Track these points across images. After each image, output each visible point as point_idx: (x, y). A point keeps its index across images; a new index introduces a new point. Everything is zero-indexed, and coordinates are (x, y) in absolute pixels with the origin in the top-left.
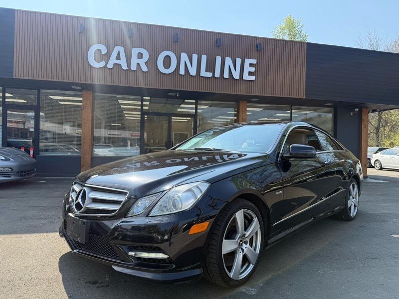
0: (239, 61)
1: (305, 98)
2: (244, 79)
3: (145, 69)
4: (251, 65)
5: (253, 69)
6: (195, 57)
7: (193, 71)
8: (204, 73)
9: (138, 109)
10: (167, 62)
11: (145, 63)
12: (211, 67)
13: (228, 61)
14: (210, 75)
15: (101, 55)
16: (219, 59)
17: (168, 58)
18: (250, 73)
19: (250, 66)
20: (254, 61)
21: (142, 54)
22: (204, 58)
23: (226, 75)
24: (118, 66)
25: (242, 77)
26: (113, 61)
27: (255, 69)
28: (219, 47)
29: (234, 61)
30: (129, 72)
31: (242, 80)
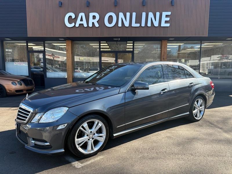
0: (158, 14)
1: (207, 36)
2: (162, 26)
3: (97, 25)
4: (167, 16)
5: (168, 19)
6: (128, 14)
7: (127, 24)
8: (134, 24)
10: (110, 19)
11: (97, 21)
12: (139, 20)
13: (151, 15)
14: (138, 25)
15: (72, 20)
16: (144, 14)
17: (111, 17)
18: (166, 22)
20: (169, 13)
21: (95, 16)
22: (134, 14)
23: (149, 24)
24: (81, 25)
25: (160, 25)
26: (78, 22)
27: (170, 19)
28: (145, 6)
29: (155, 14)
30: (88, 28)
31: (160, 27)
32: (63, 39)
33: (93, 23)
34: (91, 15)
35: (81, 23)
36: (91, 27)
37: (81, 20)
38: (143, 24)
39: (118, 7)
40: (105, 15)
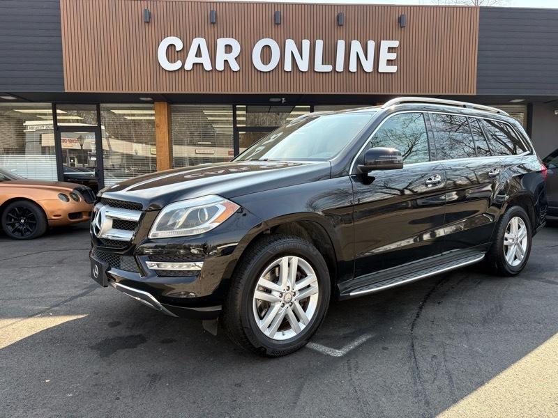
0: (371, 45)
1: (475, 94)
2: (379, 71)
3: (235, 67)
4: (391, 50)
5: (393, 56)
6: (306, 44)
7: (303, 65)
8: (319, 67)
9: (229, 121)
10: (266, 53)
11: (236, 59)
12: (330, 57)
13: (356, 46)
14: (328, 68)
15: (176, 53)
16: (341, 45)
17: (268, 49)
18: (390, 62)
19: (389, 52)
20: (395, 44)
21: (230, 46)
22: (319, 44)
23: (353, 68)
24: (198, 66)
25: (376, 68)
26: (191, 59)
27: (397, 55)
28: (342, 27)
29: (365, 45)
30: (214, 74)
31: (376, 74)
32: (149, 99)
33: (226, 62)
34: (222, 43)
35: (198, 60)
36: (221, 71)
37: (199, 54)
38: (340, 68)
39: (282, 27)
40: (252, 44)
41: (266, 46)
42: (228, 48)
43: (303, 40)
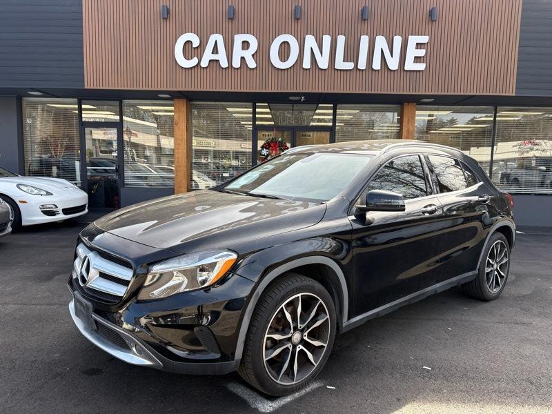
0: (398, 40)
1: (514, 94)
2: (406, 68)
3: (252, 64)
4: (419, 46)
5: (422, 53)
6: (327, 40)
7: (323, 63)
8: (340, 64)
9: (249, 118)
10: (285, 50)
11: (253, 55)
12: (352, 54)
13: (381, 42)
14: (350, 66)
15: (193, 50)
16: (365, 40)
17: (286, 45)
18: (417, 59)
19: (417, 48)
20: (424, 39)
21: (248, 42)
22: (341, 40)
23: (377, 65)
24: (215, 63)
25: (402, 66)
26: (208, 56)
27: (427, 52)
28: (366, 22)
29: (390, 41)
30: (230, 70)
31: (402, 71)
32: (167, 96)
33: (243, 58)
34: (239, 39)
35: (215, 57)
36: (238, 69)
37: (215, 51)
38: (362, 65)
39: (303, 21)
40: (271, 40)
41: (285, 42)
42: (246, 45)
43: (324, 37)
